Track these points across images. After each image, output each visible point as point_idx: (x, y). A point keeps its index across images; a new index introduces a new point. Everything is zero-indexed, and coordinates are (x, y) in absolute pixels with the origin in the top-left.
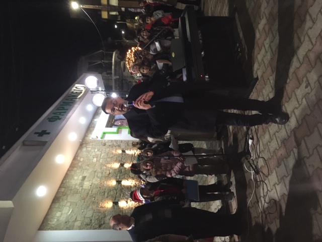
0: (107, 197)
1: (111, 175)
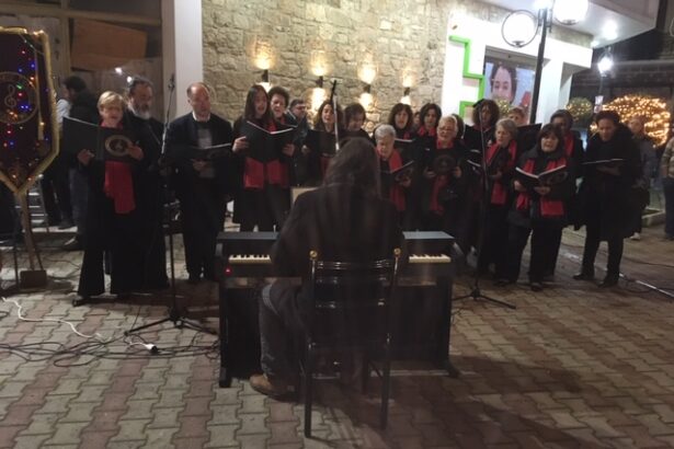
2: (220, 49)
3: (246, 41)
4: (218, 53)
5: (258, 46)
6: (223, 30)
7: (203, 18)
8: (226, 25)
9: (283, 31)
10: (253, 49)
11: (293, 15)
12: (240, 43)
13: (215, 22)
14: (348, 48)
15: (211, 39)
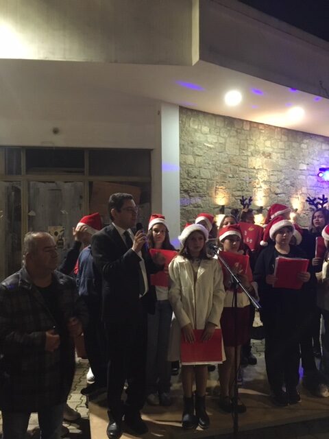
0: (233, 195)
1: (274, 196)
2: (191, 194)
3: (209, 187)
4: (190, 196)
5: (217, 189)
6: (193, 181)
7: (181, 174)
8: (195, 177)
9: (233, 177)
10: (213, 192)
11: (240, 166)
12: (205, 188)
13: (188, 176)
14: (278, 184)
15: (185, 188)
